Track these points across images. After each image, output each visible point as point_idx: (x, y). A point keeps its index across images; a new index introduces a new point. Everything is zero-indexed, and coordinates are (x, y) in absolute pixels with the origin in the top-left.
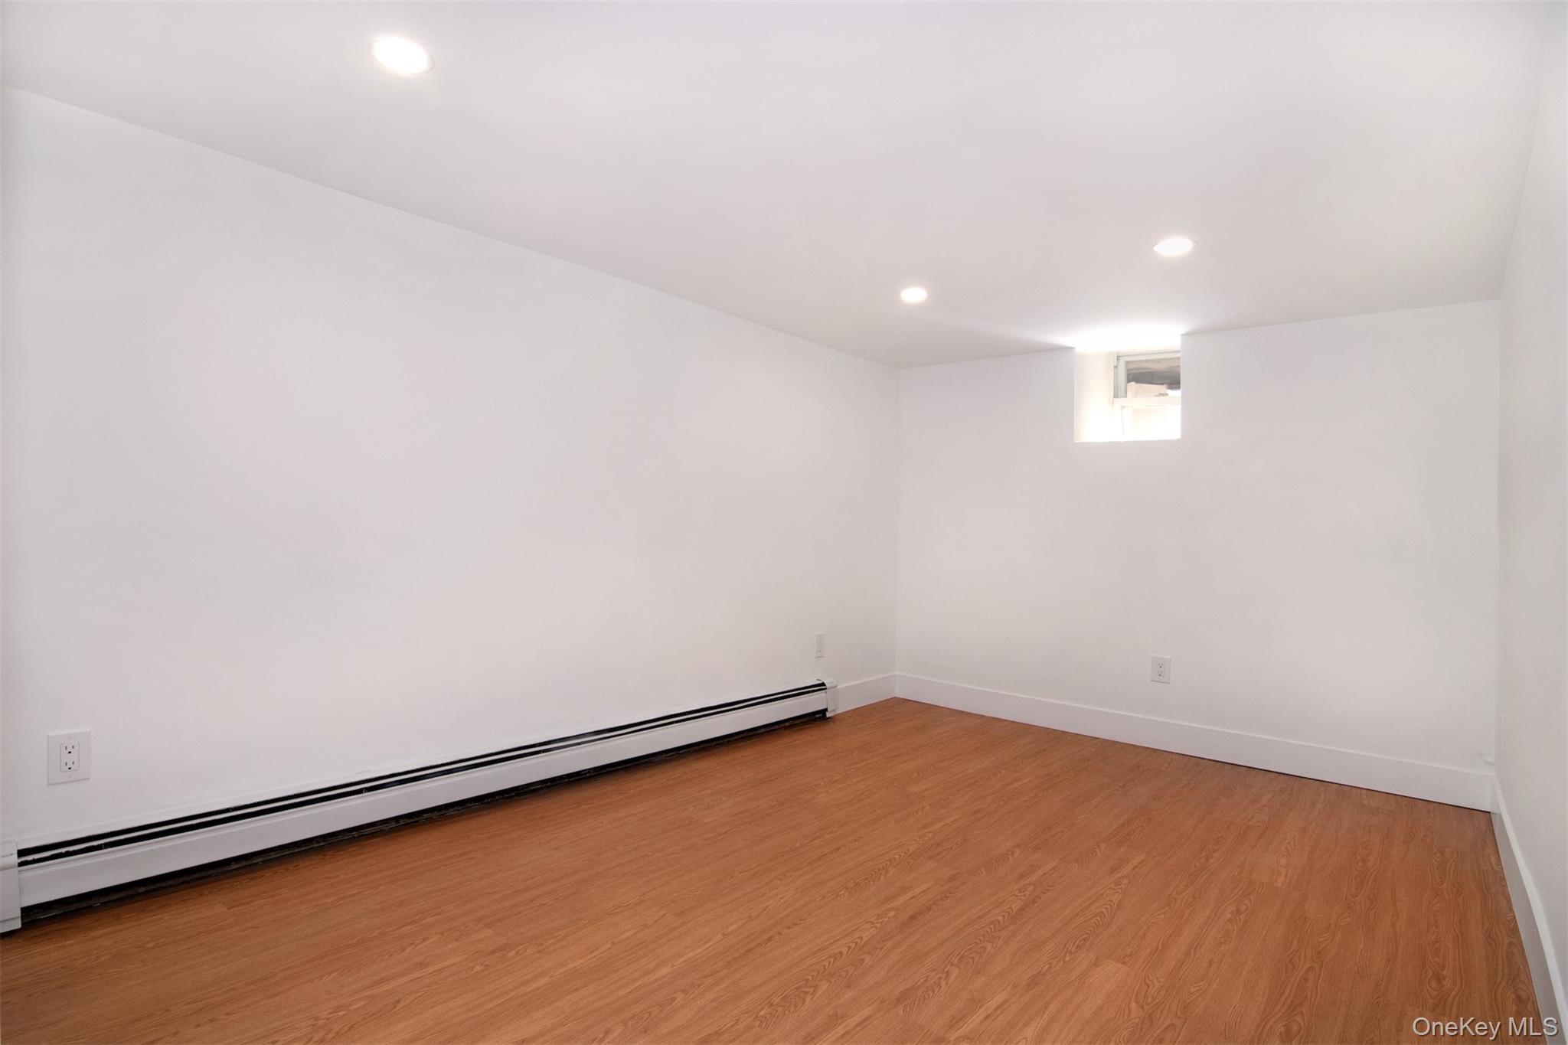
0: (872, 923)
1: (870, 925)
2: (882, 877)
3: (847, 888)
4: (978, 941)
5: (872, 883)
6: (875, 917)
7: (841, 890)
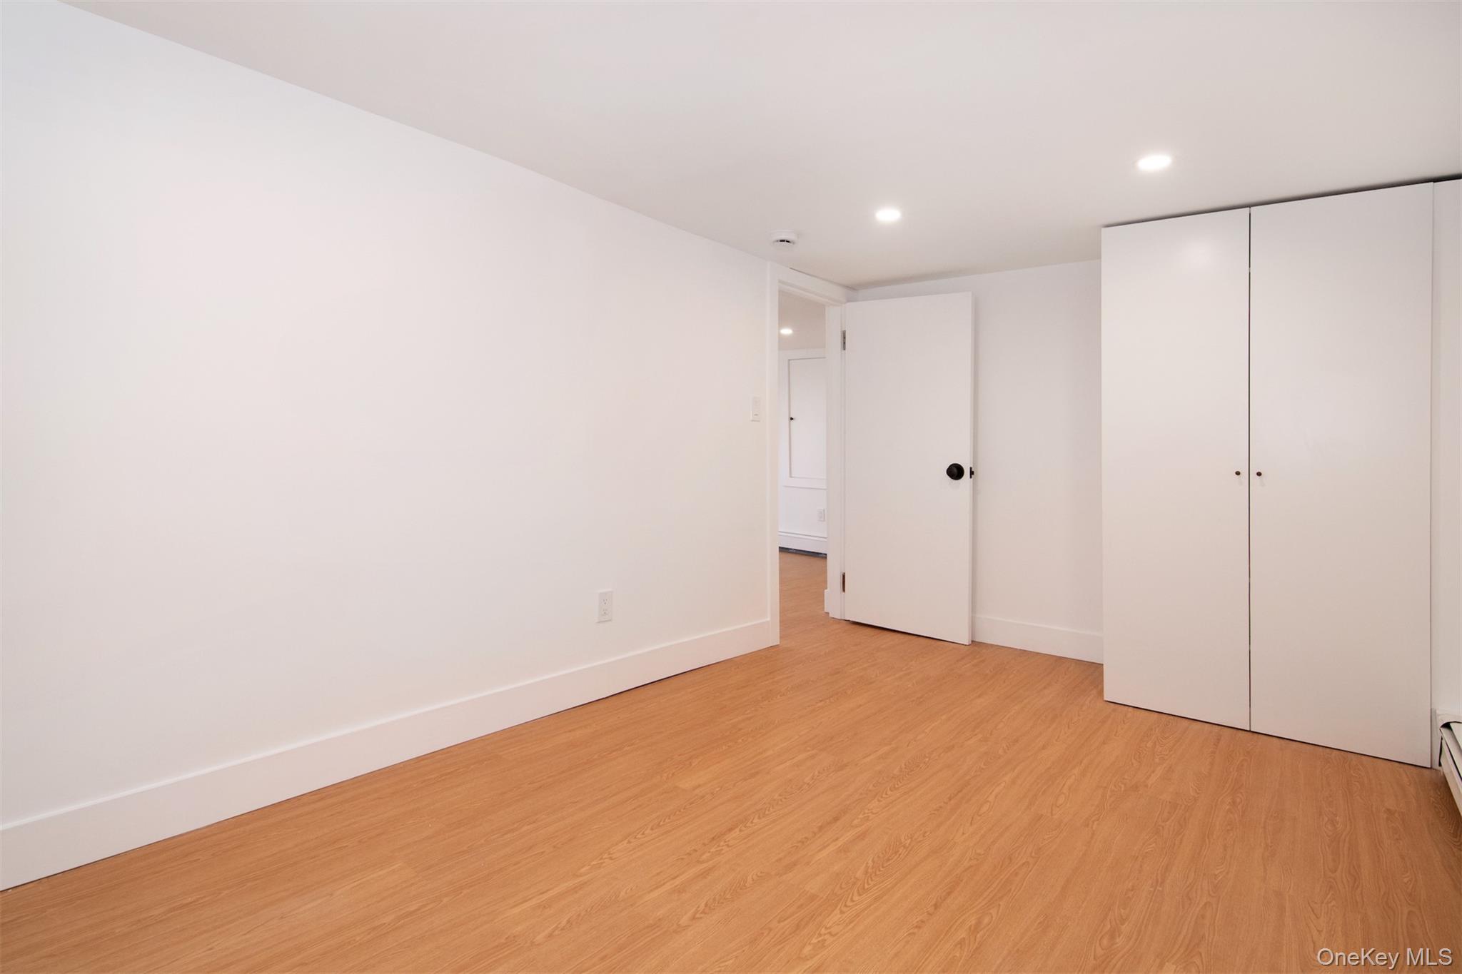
0: (872, 812)
1: (874, 811)
2: (870, 863)
3: (904, 847)
4: (783, 800)
5: (881, 856)
6: (870, 818)
7: (910, 844)
